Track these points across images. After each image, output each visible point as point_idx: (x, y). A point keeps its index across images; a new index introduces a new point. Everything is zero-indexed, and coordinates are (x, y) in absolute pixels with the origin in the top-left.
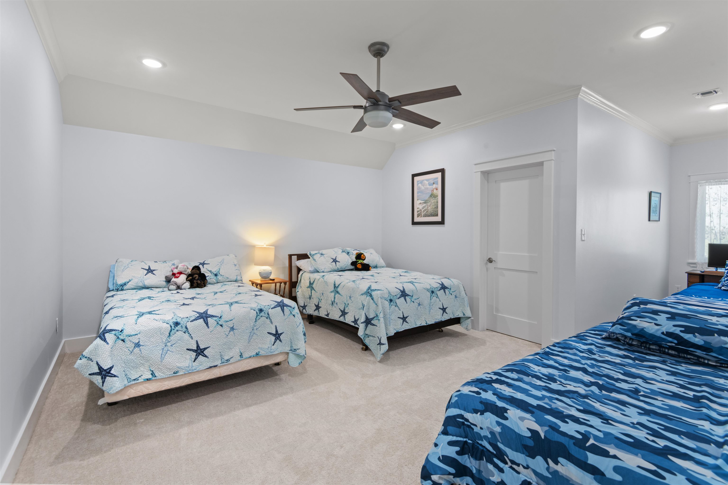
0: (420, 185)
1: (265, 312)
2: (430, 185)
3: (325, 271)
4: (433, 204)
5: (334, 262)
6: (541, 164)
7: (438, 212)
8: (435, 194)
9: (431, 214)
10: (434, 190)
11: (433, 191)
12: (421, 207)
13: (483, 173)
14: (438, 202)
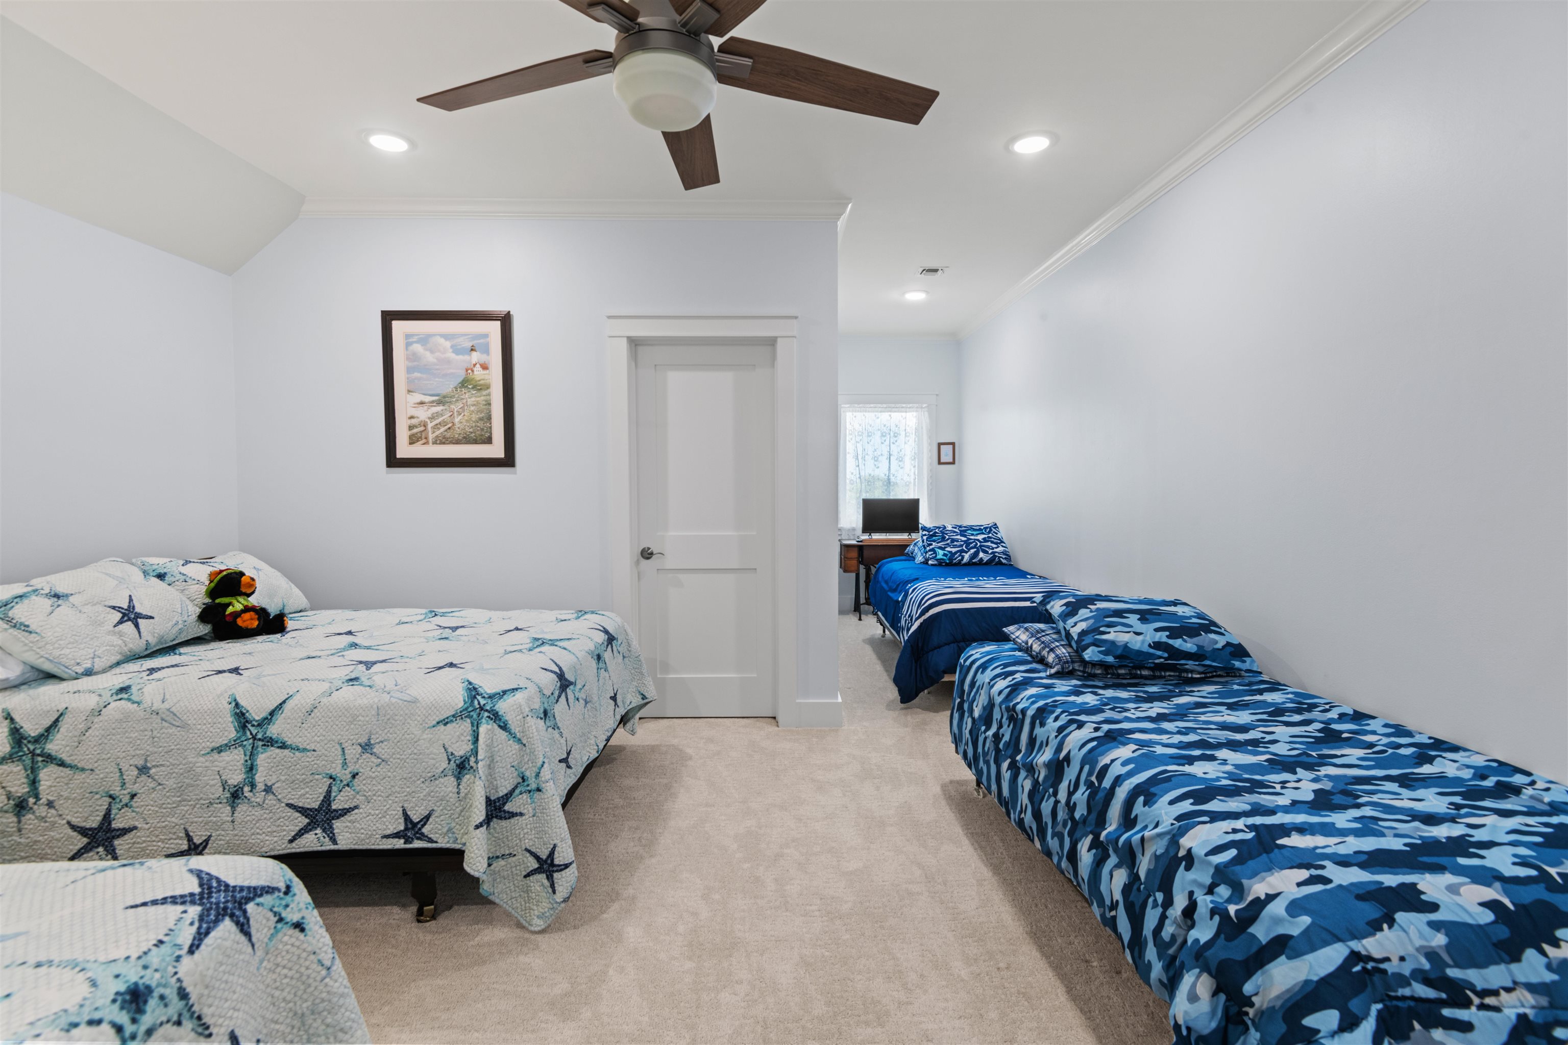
0: (417, 348)
1: (162, 990)
2: (457, 351)
3: (99, 665)
4: (472, 408)
5: (129, 620)
6: (771, 342)
7: (491, 434)
8: (478, 379)
9: (464, 438)
10: (475, 369)
11: (473, 371)
12: (423, 414)
13: (635, 343)
14: (490, 404)
